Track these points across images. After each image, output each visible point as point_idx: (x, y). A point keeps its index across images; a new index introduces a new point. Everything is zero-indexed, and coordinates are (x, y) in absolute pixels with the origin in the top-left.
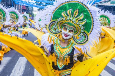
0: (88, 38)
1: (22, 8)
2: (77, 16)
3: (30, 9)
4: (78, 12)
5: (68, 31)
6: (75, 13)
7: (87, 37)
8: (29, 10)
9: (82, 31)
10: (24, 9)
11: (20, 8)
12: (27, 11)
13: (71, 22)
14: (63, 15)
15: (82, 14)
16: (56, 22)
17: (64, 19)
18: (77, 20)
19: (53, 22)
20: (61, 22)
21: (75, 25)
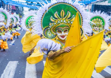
1: (11, 8)
2: (65, 16)
5: (63, 32)
10: (14, 9)
11: (10, 8)
12: (17, 12)
13: (63, 23)
14: (52, 20)
15: (68, 12)
16: (49, 29)
17: (55, 23)
18: (66, 19)
19: (45, 29)
20: (53, 27)
21: (67, 25)
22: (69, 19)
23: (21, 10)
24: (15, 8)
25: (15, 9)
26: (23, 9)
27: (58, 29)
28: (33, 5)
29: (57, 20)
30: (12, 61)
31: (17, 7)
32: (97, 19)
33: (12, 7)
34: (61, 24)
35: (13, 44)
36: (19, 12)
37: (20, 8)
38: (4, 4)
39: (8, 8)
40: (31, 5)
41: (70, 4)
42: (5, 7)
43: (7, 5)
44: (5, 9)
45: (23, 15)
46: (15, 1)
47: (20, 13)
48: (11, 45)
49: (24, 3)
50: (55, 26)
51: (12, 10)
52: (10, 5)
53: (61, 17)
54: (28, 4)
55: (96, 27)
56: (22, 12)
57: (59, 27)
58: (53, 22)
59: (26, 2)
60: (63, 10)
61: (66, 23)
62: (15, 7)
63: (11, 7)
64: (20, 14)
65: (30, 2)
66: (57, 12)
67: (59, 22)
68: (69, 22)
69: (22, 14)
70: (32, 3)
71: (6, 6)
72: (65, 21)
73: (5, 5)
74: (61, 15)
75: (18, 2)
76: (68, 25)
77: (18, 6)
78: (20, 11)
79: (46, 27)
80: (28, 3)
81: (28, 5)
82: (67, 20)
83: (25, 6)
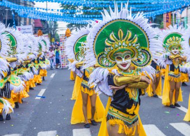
0: (150, 53)
1: (34, 25)
2: (124, 37)
3: (50, 26)
5: (123, 59)
8: (47, 27)
9: (139, 50)
10: (38, 25)
13: (122, 47)
14: (107, 44)
15: (128, 31)
16: (104, 56)
17: (112, 48)
18: (126, 40)
19: (100, 56)
20: (110, 53)
21: (127, 48)
22: (129, 40)
23: (53, 27)
24: (40, 24)
25: (41, 26)
26: (57, 26)
27: (117, 55)
29: (114, 43)
30: (44, 131)
31: (44, 21)
32: (174, 37)
33: (34, 23)
34: (120, 48)
35: (43, 97)
37: (50, 24)
38: (18, 18)
41: (129, 20)
42: (20, 23)
43: (25, 19)
45: (56, 36)
47: (51, 33)
48: (40, 98)
50: (112, 51)
51: (35, 28)
52: (30, 19)
53: (119, 39)
55: (173, 49)
56: (54, 31)
57: (117, 52)
58: (109, 47)
60: (120, 30)
61: (126, 45)
62: (40, 22)
63: (32, 23)
64: (51, 35)
66: (112, 33)
67: (116, 46)
68: (130, 44)
69: (54, 35)
71: (22, 22)
72: (124, 44)
73: (20, 20)
74: (119, 36)
76: (130, 49)
77: (46, 19)
78: (51, 29)
79: (100, 54)
82: (127, 42)
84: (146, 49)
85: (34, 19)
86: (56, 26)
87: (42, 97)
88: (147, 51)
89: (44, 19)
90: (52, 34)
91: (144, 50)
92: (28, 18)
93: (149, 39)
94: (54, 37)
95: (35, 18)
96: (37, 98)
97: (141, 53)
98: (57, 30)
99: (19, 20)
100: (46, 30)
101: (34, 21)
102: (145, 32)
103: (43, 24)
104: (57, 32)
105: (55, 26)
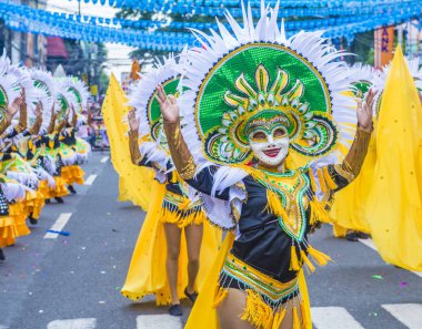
0: (334, 124)
1: (44, 51)
3: (86, 56)
4: (265, 72)
6: (258, 79)
7: (330, 123)
8: (80, 57)
9: (309, 116)
10: (55, 52)
11: (36, 51)
12: (72, 68)
13: (267, 106)
15: (280, 71)
16: (222, 131)
17: (241, 110)
18: (275, 94)
20: (236, 122)
23: (93, 57)
24: (61, 50)
25: (65, 55)
26: (105, 54)
28: (151, 30)
29: (246, 100)
30: (65, 318)
31: (72, 42)
33: (46, 46)
36: (81, 70)
37: (88, 49)
38: (6, 33)
39: (30, 51)
40: (141, 28)
41: (282, 44)
43: (24, 36)
44: (15, 54)
45: (101, 80)
46: (63, 16)
47: (89, 72)
48: (55, 236)
49: (108, 21)
51: (49, 58)
52: (36, 35)
53: (257, 90)
54: (125, 26)
57: (254, 118)
59: (118, 15)
60: (261, 67)
62: (61, 44)
63: (40, 46)
64: (90, 76)
65: (139, 16)
66: (242, 76)
68: (285, 102)
69: (97, 78)
70: (147, 17)
71: (16, 43)
72: (271, 98)
73: (11, 37)
74: (259, 83)
75: (79, 16)
76: (285, 112)
77: (77, 36)
78: (89, 62)
79: (211, 131)
80: (129, 18)
81: (129, 32)
82: (279, 97)
83: (113, 36)
84: (325, 115)
85: (45, 35)
86: (102, 54)
87: (62, 233)
88: (326, 119)
89: (72, 36)
90: (93, 74)
91: (320, 117)
92: (29, 34)
93: (330, 91)
94: (97, 83)
95: (47, 32)
96: (49, 235)
97: (311, 124)
98: (104, 64)
99: (7, 37)
100: (77, 64)
101: (46, 42)
102: (320, 73)
103: (70, 49)
104: (105, 70)
105: (99, 54)
